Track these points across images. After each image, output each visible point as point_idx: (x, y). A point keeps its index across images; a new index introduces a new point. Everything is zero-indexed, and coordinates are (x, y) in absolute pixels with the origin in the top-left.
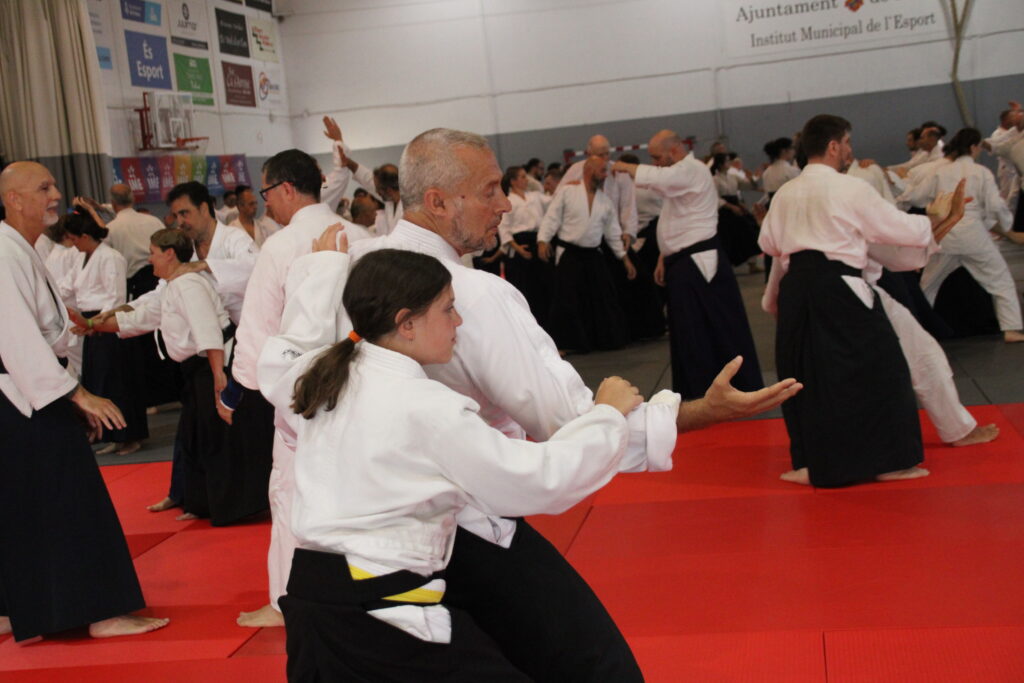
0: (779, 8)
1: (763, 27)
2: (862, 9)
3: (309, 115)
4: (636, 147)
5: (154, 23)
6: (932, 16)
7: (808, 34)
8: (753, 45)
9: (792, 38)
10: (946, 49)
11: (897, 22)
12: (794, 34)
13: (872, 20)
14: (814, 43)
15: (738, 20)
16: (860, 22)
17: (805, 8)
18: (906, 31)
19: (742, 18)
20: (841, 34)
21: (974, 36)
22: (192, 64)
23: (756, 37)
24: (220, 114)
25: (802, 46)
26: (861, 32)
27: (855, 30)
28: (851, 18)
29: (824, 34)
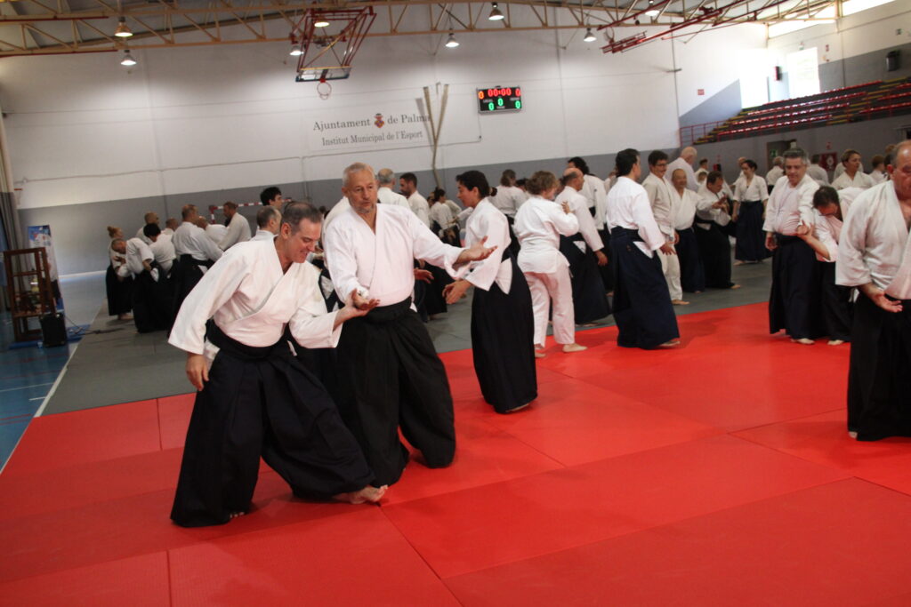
0: (337, 123)
1: (330, 134)
2: (384, 126)
3: (28, 181)
4: (246, 205)
6: (421, 133)
7: (355, 139)
8: (324, 144)
9: (345, 141)
10: (428, 152)
11: (403, 135)
12: (347, 139)
13: (389, 133)
14: (359, 144)
15: (314, 129)
16: (383, 134)
17: (352, 124)
18: (407, 140)
19: (317, 128)
20: (373, 140)
21: (442, 145)
23: (325, 140)
25: (351, 146)
26: (384, 140)
27: (381, 138)
28: (377, 131)
29: (364, 139)
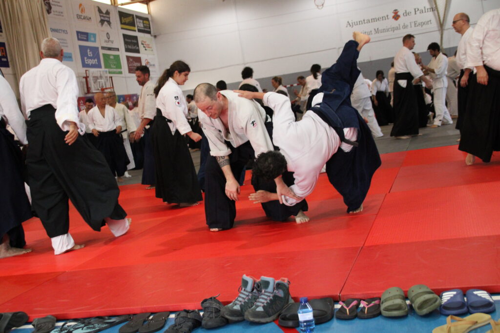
0: (364, 20)
1: (358, 28)
2: (400, 19)
5: (93, 41)
6: (430, 20)
7: (377, 31)
9: (370, 33)
10: (437, 35)
11: (415, 24)
12: (371, 31)
13: (404, 24)
14: (380, 34)
15: (347, 27)
16: (399, 25)
17: (375, 20)
20: (391, 30)
21: (448, 29)
22: (112, 57)
24: (125, 77)
25: (375, 36)
26: (400, 29)
27: (397, 28)
28: (395, 23)
29: (384, 31)
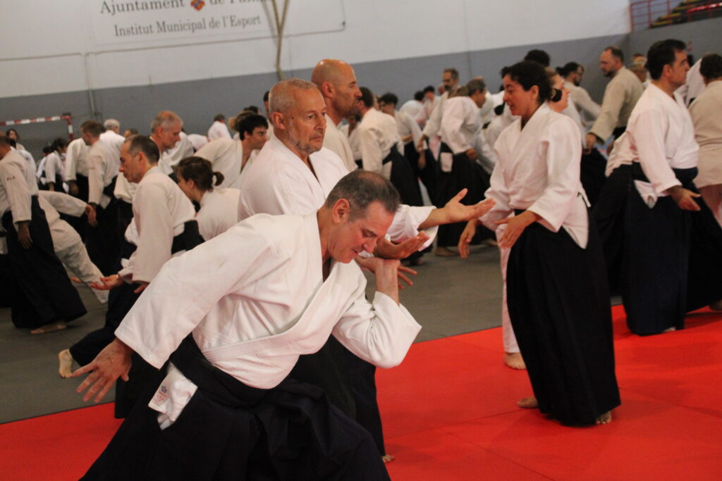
1: (125, 19)
2: (204, 8)
6: (258, 18)
7: (162, 27)
8: (117, 34)
9: (149, 30)
10: (270, 46)
11: (232, 21)
12: (150, 27)
13: (213, 19)
14: (168, 34)
15: (102, 12)
16: (204, 20)
17: (158, 5)
18: (241, 27)
19: (106, 11)
20: (189, 29)
21: (288, 36)
23: (118, 28)
25: (158, 37)
26: (205, 27)
27: (200, 26)
28: (195, 16)
29: (175, 28)
